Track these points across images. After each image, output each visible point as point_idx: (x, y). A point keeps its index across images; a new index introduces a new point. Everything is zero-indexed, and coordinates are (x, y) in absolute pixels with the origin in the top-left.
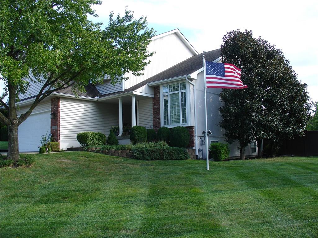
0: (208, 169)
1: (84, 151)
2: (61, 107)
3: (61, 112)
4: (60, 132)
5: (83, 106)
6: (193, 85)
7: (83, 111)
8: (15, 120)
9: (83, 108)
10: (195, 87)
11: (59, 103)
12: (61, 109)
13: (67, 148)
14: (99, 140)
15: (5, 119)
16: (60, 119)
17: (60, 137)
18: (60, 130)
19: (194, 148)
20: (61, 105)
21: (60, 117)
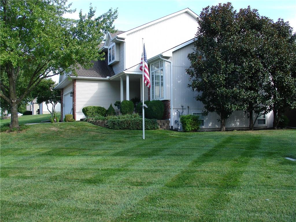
0: (144, 138)
1: (84, 121)
2: (76, 87)
3: (76, 91)
4: (76, 106)
5: (98, 85)
6: (170, 62)
7: (97, 89)
8: (13, 99)
9: (97, 86)
10: (172, 64)
11: (75, 84)
12: (76, 88)
13: (81, 119)
14: (98, 112)
15: (7, 99)
16: (76, 96)
17: (76, 110)
18: (76, 105)
19: (170, 120)
20: (76, 85)
21: (76, 95)
